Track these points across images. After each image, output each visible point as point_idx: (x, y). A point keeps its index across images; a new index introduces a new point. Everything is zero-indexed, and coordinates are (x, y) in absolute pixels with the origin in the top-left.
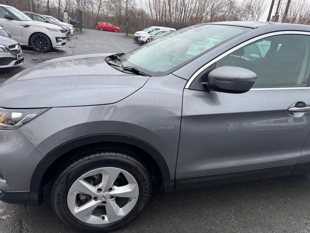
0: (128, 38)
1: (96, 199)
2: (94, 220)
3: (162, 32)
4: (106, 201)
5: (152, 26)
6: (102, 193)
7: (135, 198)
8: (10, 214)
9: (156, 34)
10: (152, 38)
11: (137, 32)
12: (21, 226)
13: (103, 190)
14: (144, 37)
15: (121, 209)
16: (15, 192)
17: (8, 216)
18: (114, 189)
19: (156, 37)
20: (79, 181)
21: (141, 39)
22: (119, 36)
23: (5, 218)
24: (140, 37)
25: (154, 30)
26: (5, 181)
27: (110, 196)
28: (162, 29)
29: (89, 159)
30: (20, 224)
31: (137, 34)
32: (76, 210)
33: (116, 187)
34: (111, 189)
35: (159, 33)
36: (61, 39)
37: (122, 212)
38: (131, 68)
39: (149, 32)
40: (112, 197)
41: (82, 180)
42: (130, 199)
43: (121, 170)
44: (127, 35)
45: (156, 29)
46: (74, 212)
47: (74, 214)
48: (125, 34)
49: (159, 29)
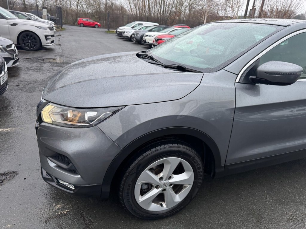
0: (110, 33)
1: (157, 187)
2: (154, 207)
3: (145, 27)
4: (166, 189)
5: (135, 21)
6: (163, 182)
7: (189, 185)
8: (69, 208)
9: (140, 29)
10: (137, 33)
11: (120, 28)
12: (84, 218)
13: (164, 178)
14: (128, 32)
15: (177, 195)
16: (89, 185)
17: (68, 210)
18: (173, 178)
19: (141, 32)
20: (147, 171)
21: (126, 34)
22: (101, 32)
23: (65, 212)
24: (124, 33)
25: (137, 25)
26: (79, 176)
27: (169, 184)
28: (145, 24)
29: (156, 151)
30: (82, 217)
31: (120, 29)
32: (141, 199)
33: (174, 176)
34: (170, 178)
35: (143, 27)
36: (50, 37)
37: (178, 198)
38: (177, 66)
39: (133, 28)
40: (171, 185)
41: (148, 170)
42: (184, 186)
43: (181, 160)
44: (109, 31)
45: (139, 24)
46: (139, 201)
47: (139, 202)
48: (107, 30)
49: (142, 24)
